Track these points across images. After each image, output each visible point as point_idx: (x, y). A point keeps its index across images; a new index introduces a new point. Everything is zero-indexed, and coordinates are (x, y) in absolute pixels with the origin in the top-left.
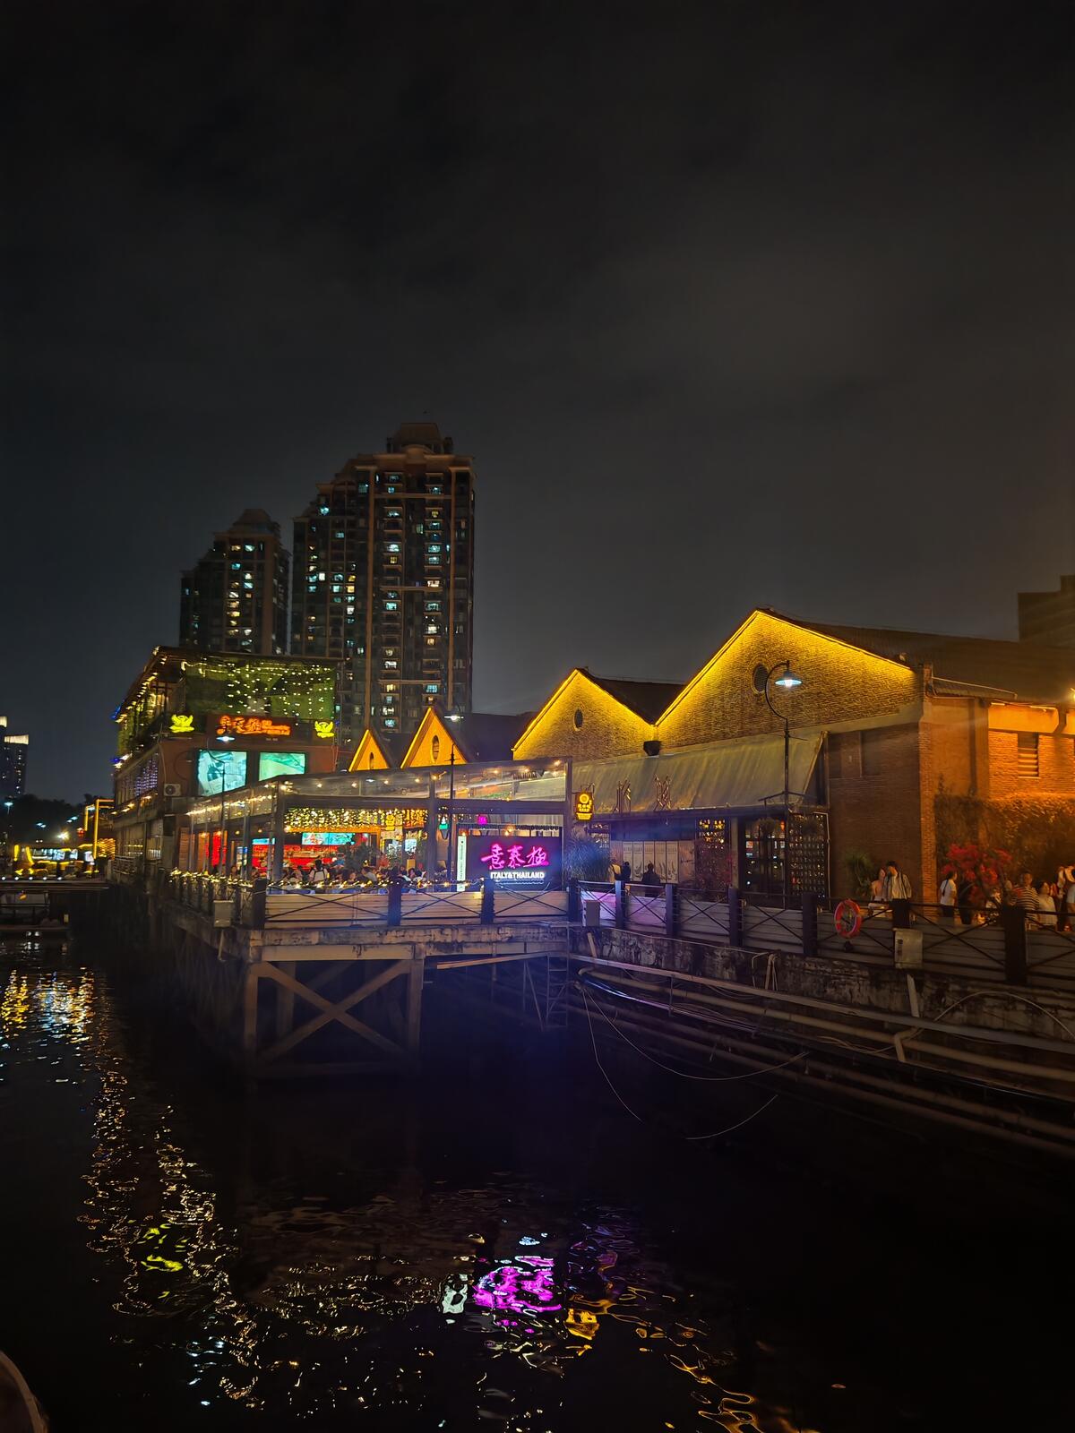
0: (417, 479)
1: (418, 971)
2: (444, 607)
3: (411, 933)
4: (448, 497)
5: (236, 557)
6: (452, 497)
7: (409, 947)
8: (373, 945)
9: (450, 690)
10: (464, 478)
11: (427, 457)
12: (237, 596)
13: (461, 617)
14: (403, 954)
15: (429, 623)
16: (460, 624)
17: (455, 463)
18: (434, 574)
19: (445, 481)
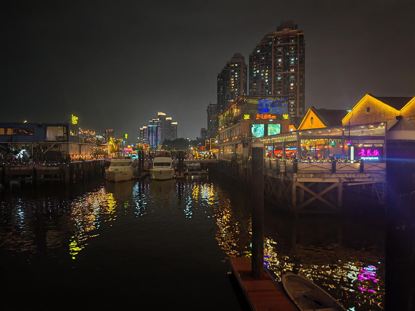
0: (287, 38)
1: (341, 186)
2: (296, 77)
3: (339, 175)
4: (296, 43)
5: (232, 68)
6: (298, 43)
7: (338, 179)
8: (328, 178)
9: (298, 103)
10: (302, 36)
11: (290, 31)
12: (233, 79)
13: (301, 80)
14: (337, 181)
15: (291, 82)
16: (301, 82)
17: (299, 32)
18: (292, 67)
19: (296, 38)
